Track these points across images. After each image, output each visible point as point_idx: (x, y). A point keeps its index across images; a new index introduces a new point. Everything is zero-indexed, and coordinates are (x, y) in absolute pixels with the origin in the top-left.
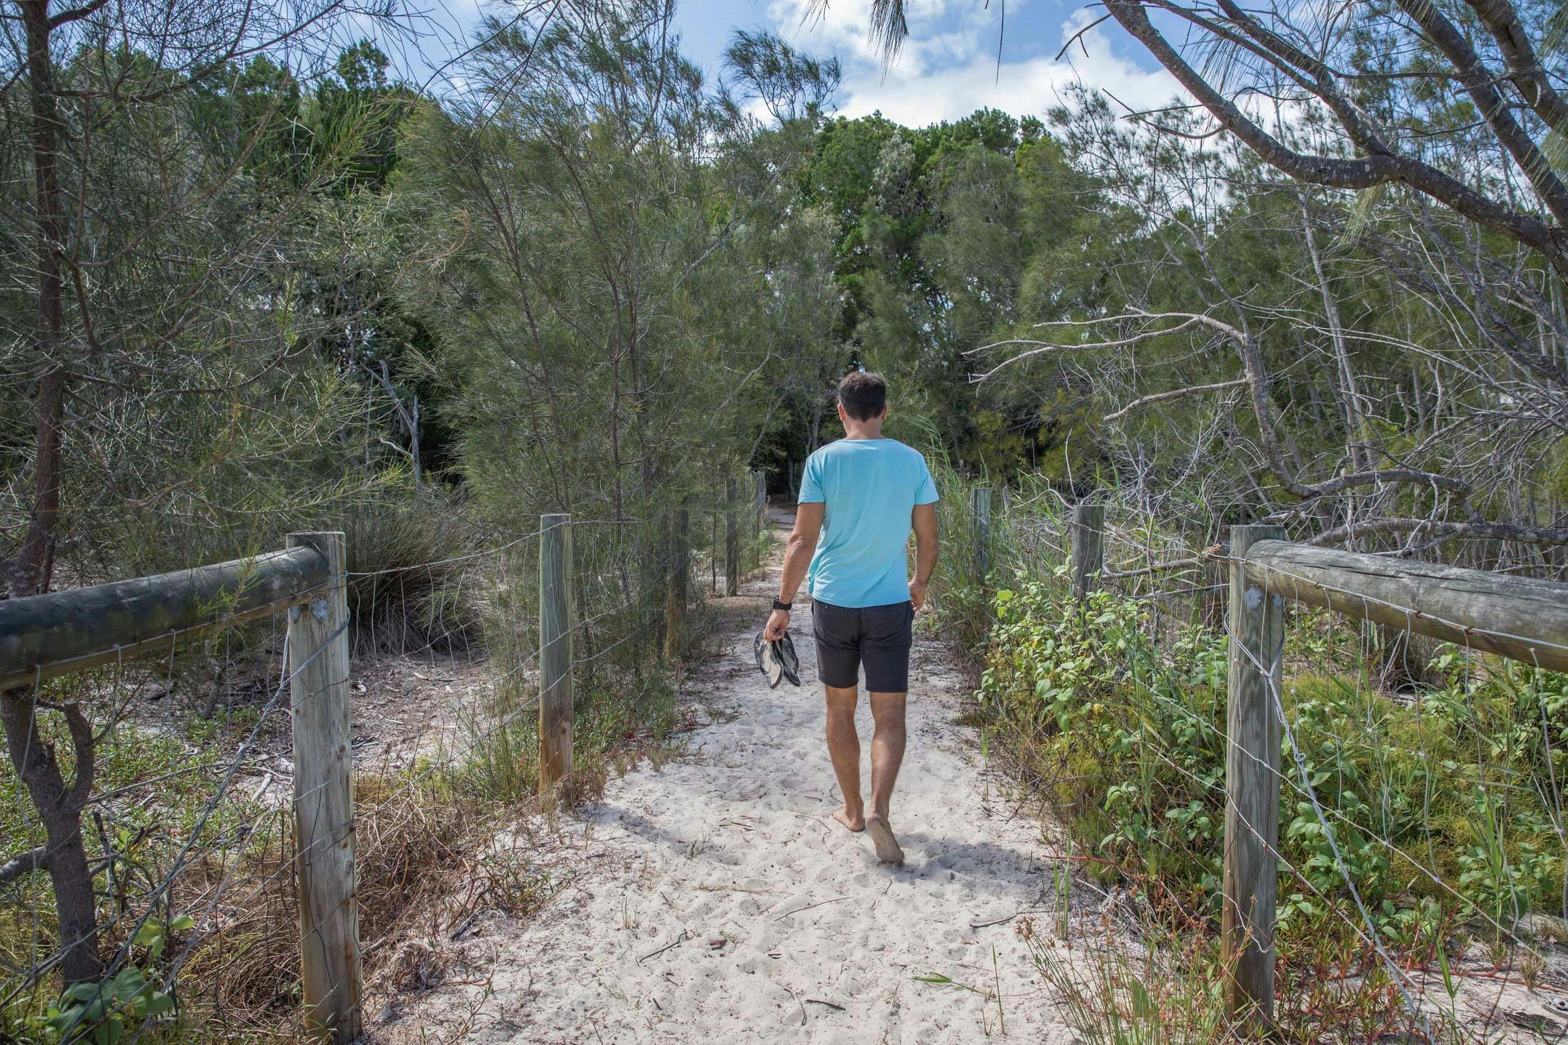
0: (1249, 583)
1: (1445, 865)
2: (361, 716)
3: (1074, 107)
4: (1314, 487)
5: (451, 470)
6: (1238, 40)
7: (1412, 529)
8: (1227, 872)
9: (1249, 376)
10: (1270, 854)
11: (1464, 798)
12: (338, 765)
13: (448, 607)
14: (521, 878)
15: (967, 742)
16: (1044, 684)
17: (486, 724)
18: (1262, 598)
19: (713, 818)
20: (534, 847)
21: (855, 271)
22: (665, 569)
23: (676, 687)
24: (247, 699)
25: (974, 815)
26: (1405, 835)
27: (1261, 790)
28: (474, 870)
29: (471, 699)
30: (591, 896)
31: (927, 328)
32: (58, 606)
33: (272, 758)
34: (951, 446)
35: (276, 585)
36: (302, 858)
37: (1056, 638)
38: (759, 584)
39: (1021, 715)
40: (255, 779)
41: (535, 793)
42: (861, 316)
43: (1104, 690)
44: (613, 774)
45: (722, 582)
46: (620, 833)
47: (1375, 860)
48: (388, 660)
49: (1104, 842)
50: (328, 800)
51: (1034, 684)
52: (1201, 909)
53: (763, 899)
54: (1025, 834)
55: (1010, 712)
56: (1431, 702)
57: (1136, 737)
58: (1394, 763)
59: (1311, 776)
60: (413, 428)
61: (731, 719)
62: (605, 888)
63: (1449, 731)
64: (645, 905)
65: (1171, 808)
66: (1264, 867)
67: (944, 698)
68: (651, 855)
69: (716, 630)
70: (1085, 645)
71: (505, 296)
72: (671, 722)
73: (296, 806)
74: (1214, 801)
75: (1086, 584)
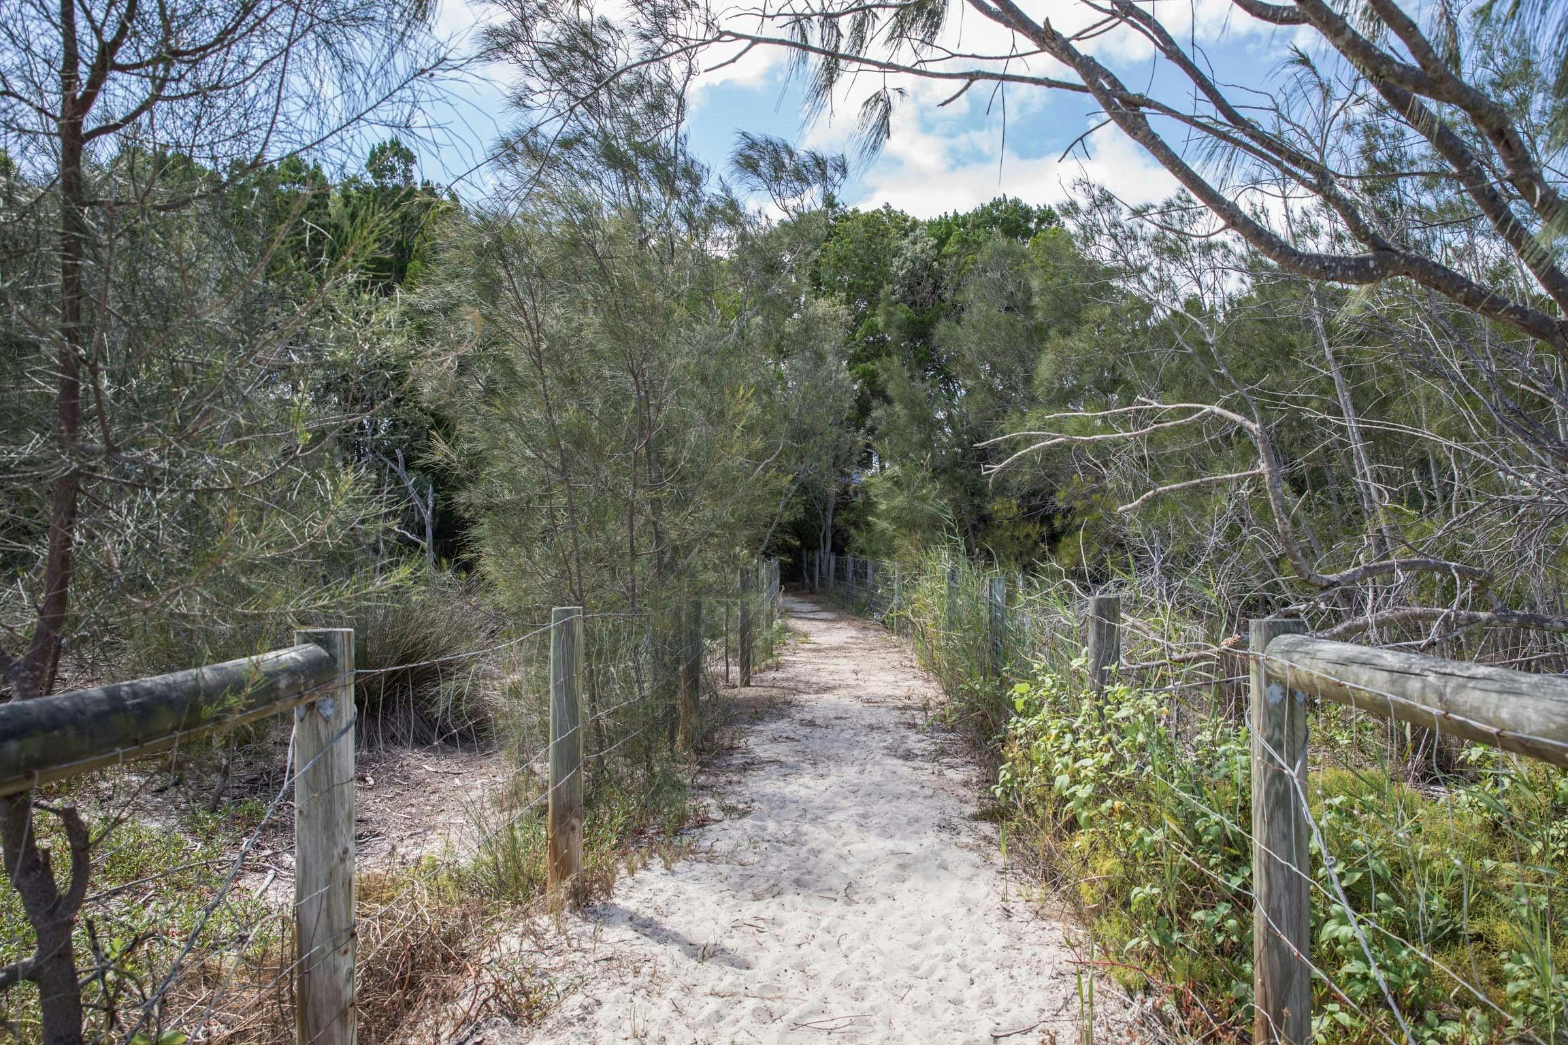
0: (1269, 679)
1: (1489, 972)
2: (368, 809)
3: (1083, 203)
4: (1333, 577)
5: (466, 556)
6: (1237, 143)
7: (1435, 617)
8: (1258, 981)
9: (1263, 467)
10: (1302, 963)
11: (1505, 900)
12: (341, 867)
13: (458, 699)
14: (526, 982)
15: (985, 838)
16: (1063, 780)
17: (495, 820)
18: (1284, 694)
19: (725, 919)
20: (541, 950)
21: (868, 359)
22: (678, 661)
23: (688, 781)
24: (253, 791)
25: (992, 917)
26: (1445, 939)
27: (1290, 892)
28: (478, 974)
29: (480, 793)
30: (599, 1003)
31: (941, 415)
32: (60, 709)
33: (276, 854)
34: (966, 532)
35: (283, 684)
36: (301, 966)
37: (1074, 732)
38: (773, 674)
39: (1040, 811)
40: (258, 875)
41: (542, 892)
42: (874, 403)
43: (1123, 787)
44: (624, 872)
45: (735, 672)
46: (630, 934)
47: (1414, 967)
48: (396, 750)
49: (1128, 946)
50: (329, 904)
51: (1053, 779)
52: (1232, 1019)
53: (776, 1006)
54: (1046, 936)
55: (1029, 807)
56: (1463, 796)
57: (1159, 835)
58: (1429, 862)
59: (1341, 876)
60: (428, 516)
61: (744, 814)
62: (613, 994)
63: (1484, 827)
64: (654, 1012)
65: (1196, 909)
66: (1297, 976)
67: (962, 792)
68: (661, 959)
69: (729, 721)
70: (1104, 740)
71: (523, 386)
72: (683, 818)
73: (297, 912)
74: (1242, 903)
75: (1103, 677)
